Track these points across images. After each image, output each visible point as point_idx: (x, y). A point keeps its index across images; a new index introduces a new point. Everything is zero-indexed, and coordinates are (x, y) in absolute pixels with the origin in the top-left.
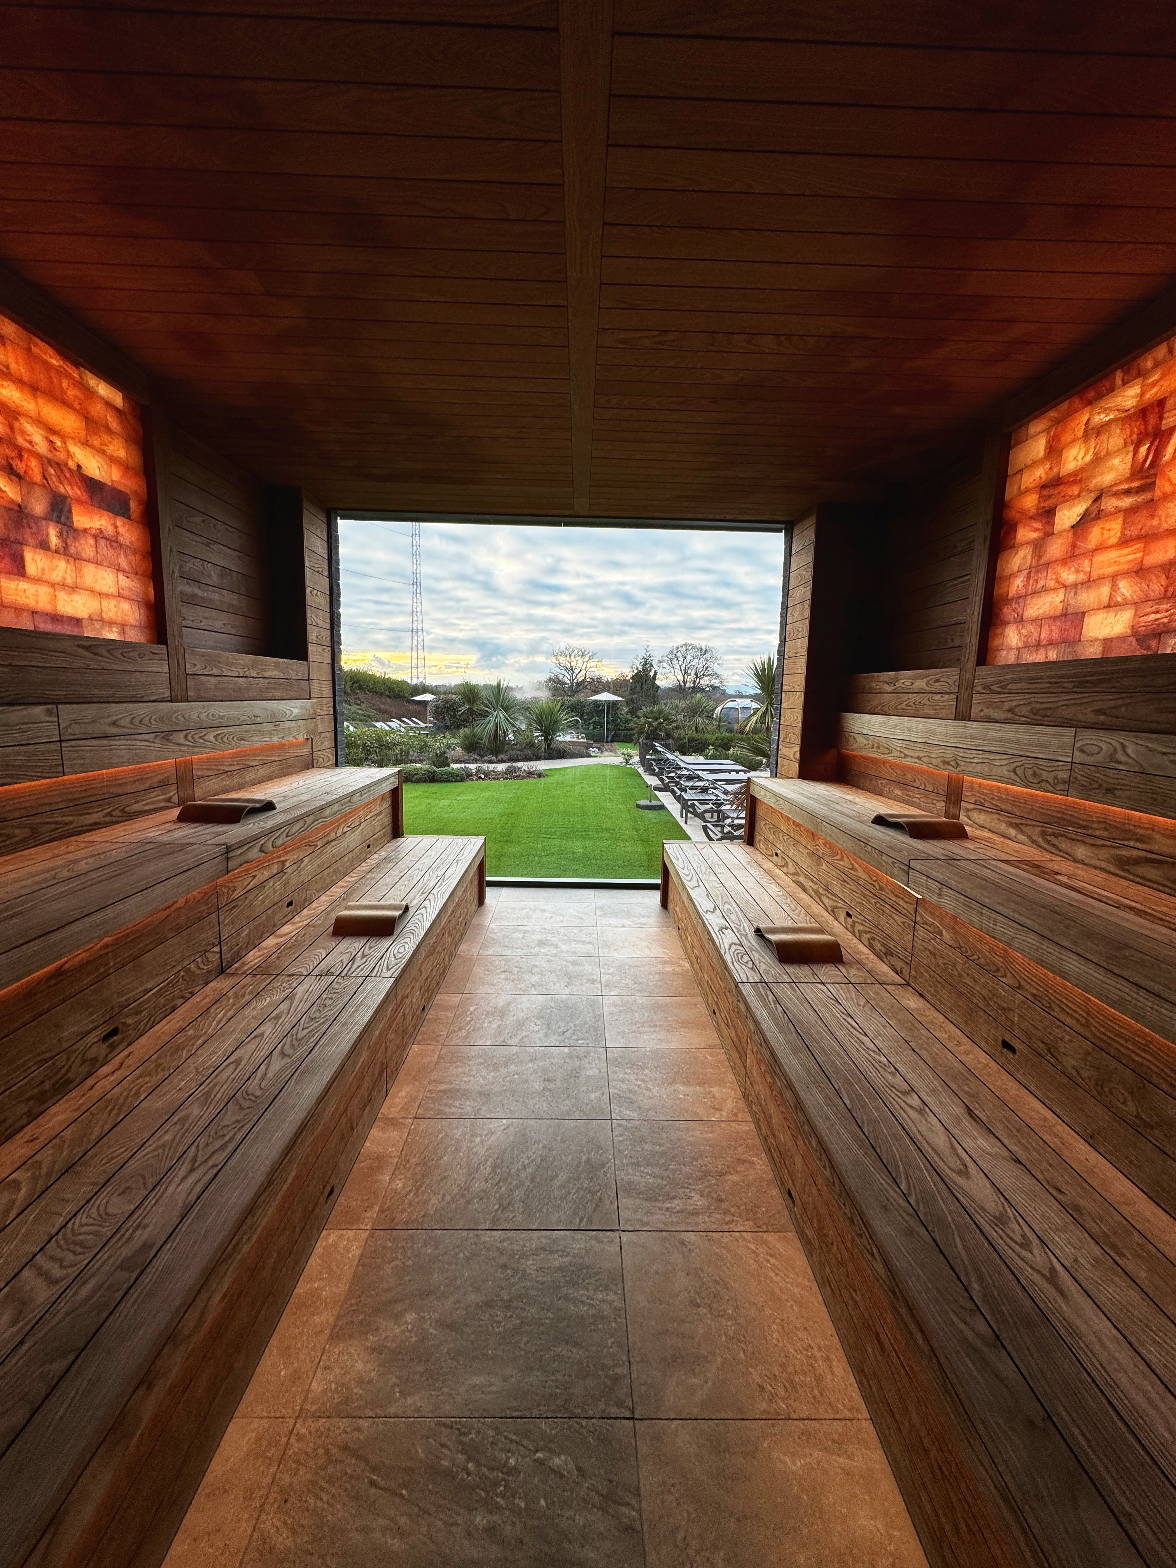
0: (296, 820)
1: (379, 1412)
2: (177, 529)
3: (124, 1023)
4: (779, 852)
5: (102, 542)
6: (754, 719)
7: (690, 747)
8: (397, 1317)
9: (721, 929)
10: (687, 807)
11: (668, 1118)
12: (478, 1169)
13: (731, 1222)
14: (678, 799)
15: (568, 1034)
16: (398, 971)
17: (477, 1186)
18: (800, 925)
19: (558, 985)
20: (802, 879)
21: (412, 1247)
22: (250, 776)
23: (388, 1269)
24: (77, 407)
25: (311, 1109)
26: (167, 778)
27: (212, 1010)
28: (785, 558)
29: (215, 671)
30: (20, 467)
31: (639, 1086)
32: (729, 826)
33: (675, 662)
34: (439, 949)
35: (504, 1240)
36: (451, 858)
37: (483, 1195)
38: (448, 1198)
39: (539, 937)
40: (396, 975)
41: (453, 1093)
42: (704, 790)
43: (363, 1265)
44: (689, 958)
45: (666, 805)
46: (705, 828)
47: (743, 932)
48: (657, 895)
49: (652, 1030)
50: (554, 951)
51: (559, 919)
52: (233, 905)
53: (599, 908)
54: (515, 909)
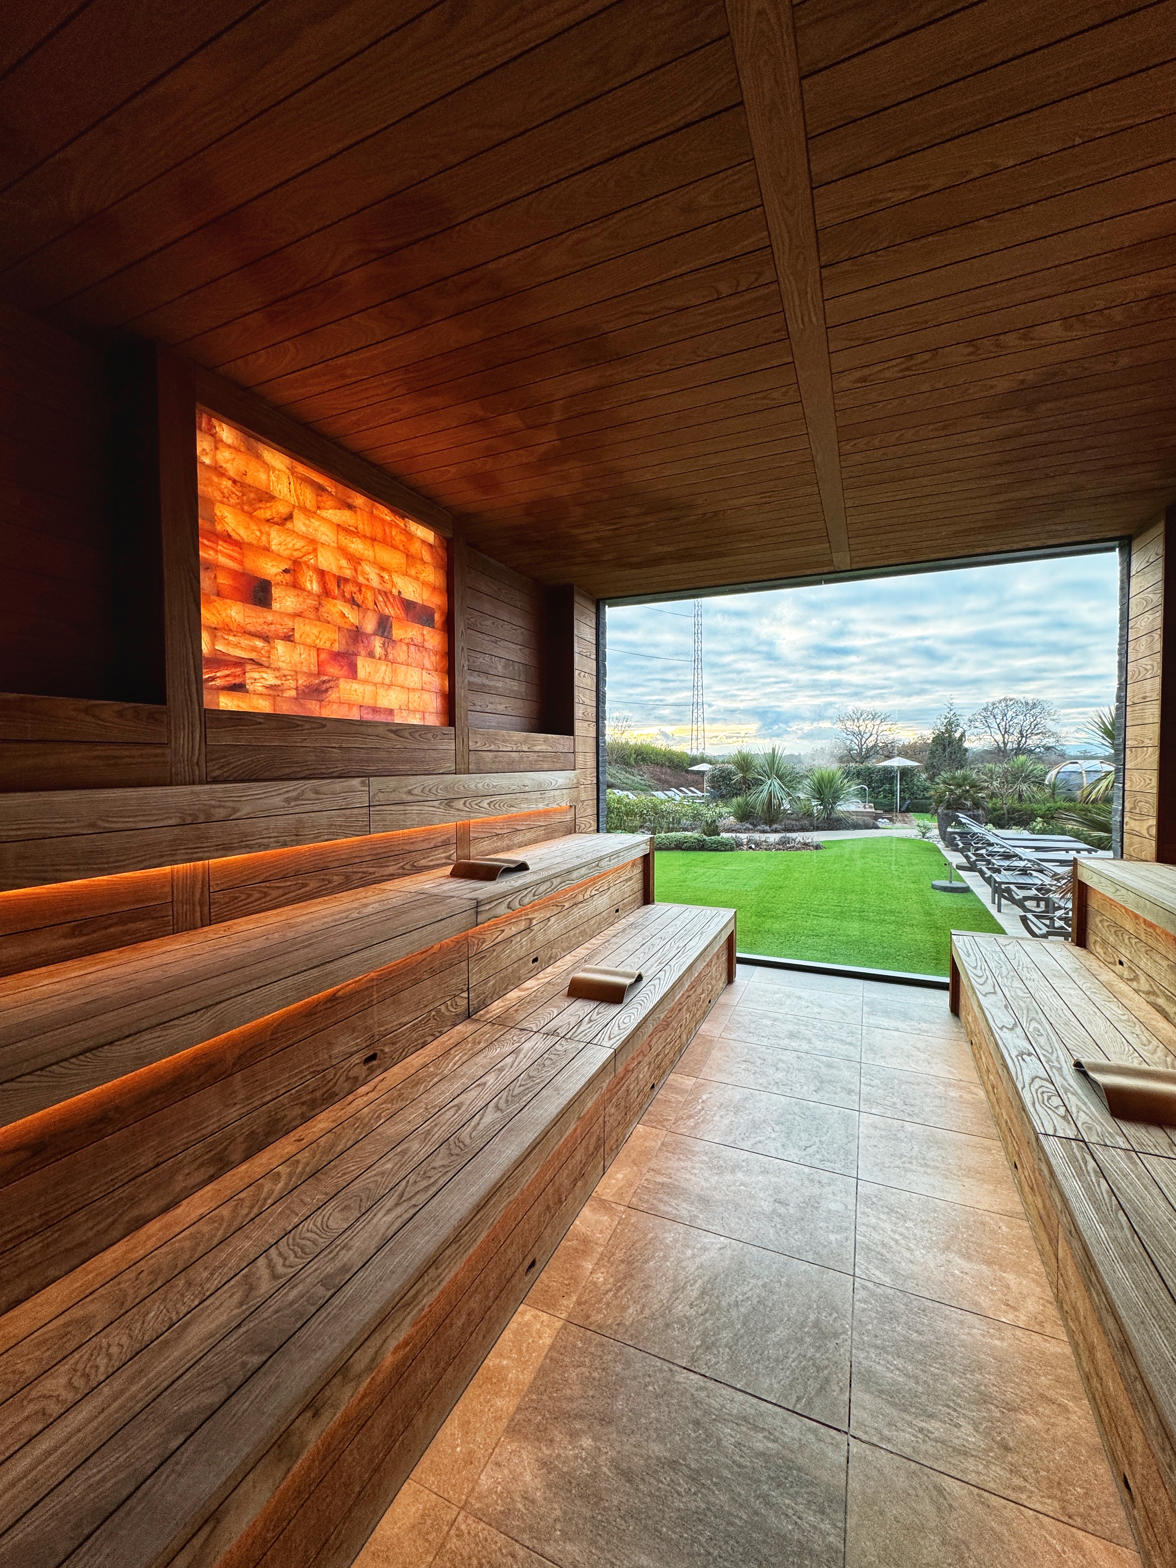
0: (543, 881)
1: (538, 1547)
2: (469, 631)
3: (382, 1051)
4: (1124, 959)
5: (412, 648)
6: (1103, 784)
7: (1012, 819)
8: (574, 1435)
9: (1021, 1054)
10: (1000, 891)
11: (934, 1297)
12: (684, 1288)
13: (1022, 1489)
14: (988, 880)
15: (810, 1151)
16: (619, 1042)
17: (680, 1309)
18: (1153, 1068)
19: (805, 1088)
20: (1161, 1001)
21: (601, 1357)
22: (518, 838)
23: (573, 1374)
24: (401, 548)
25: (508, 1170)
26: (449, 839)
27: (452, 1052)
28: (1122, 581)
29: (492, 748)
30: (359, 598)
31: (896, 1241)
32: (1060, 919)
33: (991, 720)
34: (674, 1024)
35: (701, 1389)
36: (696, 929)
37: (685, 1322)
38: (647, 1312)
39: (791, 1027)
40: (615, 1046)
41: (673, 1190)
42: (1024, 872)
43: (551, 1359)
44: (984, 1084)
45: (972, 887)
46: (1024, 920)
47: (1056, 1064)
48: (945, 997)
49: (923, 1169)
50: (805, 1046)
51: (816, 1009)
52: (481, 956)
53: (867, 1004)
54: (767, 991)
